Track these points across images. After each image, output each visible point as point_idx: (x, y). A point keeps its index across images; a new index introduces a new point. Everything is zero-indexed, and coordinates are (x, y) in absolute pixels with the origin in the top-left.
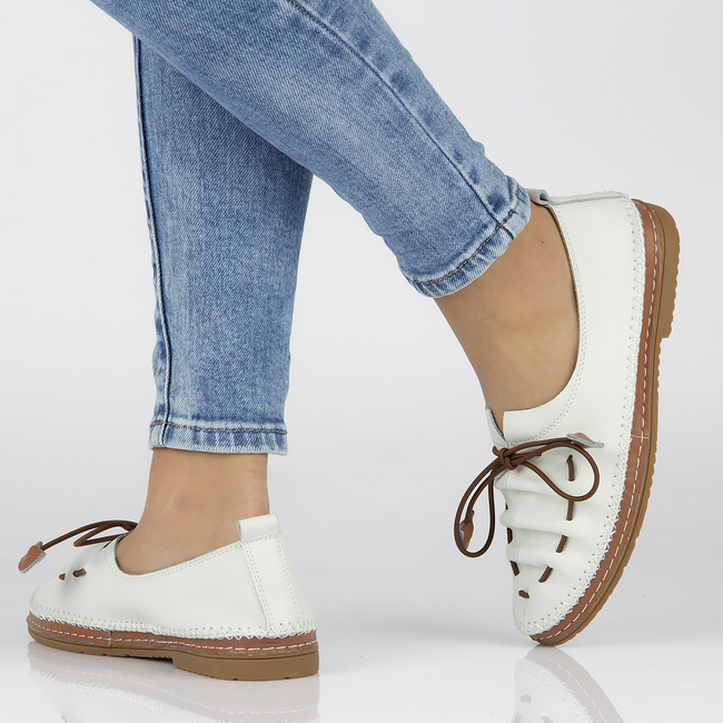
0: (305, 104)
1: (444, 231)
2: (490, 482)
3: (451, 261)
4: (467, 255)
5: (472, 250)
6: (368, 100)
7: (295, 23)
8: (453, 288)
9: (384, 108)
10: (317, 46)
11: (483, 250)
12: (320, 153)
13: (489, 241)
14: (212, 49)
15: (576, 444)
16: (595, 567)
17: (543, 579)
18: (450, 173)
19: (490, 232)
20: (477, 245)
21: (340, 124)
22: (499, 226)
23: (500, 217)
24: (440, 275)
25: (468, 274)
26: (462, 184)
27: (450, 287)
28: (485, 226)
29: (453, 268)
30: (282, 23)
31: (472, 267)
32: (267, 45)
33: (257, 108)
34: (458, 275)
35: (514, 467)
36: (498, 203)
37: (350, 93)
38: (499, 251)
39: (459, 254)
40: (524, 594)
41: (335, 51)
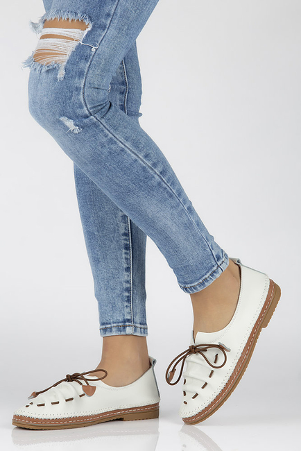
0: (158, 215)
1: (199, 266)
2: (185, 357)
3: (200, 278)
4: (206, 276)
5: (208, 274)
6: (180, 215)
7: (159, 184)
8: (200, 289)
9: (185, 218)
10: (165, 193)
11: (212, 275)
12: (160, 234)
13: (214, 272)
14: (129, 191)
15: (221, 347)
16: (214, 397)
17: (194, 398)
18: (205, 245)
19: (215, 268)
20: (210, 273)
21: (169, 223)
22: (218, 267)
23: (219, 263)
24: (196, 284)
25: (206, 283)
26: (208, 249)
27: (199, 289)
28: (214, 266)
29: (201, 281)
30: (155, 184)
31: (208, 281)
32: (148, 191)
33: (140, 215)
34: (203, 284)
35: (196, 353)
36: (219, 258)
37: (174, 212)
38: (217, 276)
39: (203, 276)
40: (185, 403)
41: (171, 196)
